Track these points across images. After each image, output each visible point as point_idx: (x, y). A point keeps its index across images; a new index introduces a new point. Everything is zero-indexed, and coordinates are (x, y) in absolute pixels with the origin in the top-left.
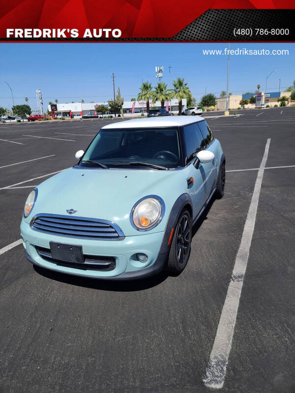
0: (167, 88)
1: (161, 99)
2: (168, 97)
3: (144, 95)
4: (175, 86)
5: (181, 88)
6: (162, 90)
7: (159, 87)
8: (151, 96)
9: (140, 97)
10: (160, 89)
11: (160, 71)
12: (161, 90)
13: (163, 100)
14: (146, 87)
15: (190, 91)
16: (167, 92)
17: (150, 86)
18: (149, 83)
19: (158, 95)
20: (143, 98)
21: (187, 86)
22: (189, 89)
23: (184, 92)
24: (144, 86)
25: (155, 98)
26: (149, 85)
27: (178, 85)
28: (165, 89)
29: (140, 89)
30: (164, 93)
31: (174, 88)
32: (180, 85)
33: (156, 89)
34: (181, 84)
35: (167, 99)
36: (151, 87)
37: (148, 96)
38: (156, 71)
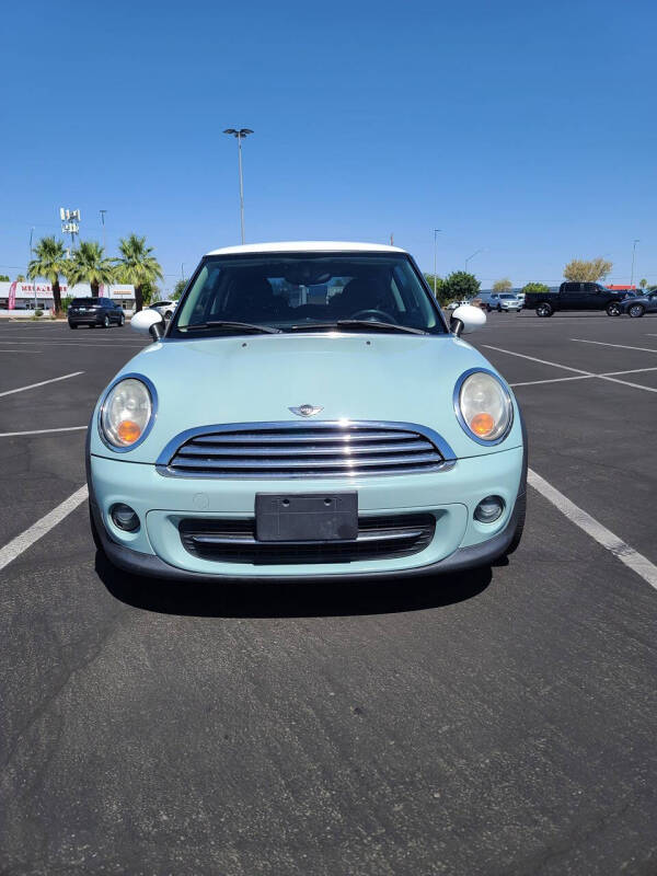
0: (104, 256)
1: (92, 279)
2: (109, 276)
3: (47, 266)
4: (124, 251)
5: (139, 256)
6: (93, 259)
7: (85, 250)
8: (65, 271)
9: (34, 271)
10: (87, 255)
11: (73, 219)
12: (91, 259)
13: (95, 280)
14: (49, 249)
15: (159, 266)
16: (105, 266)
17: (60, 248)
18: (56, 240)
19: (84, 270)
20: (43, 272)
21: (152, 255)
22: (159, 262)
23: (147, 267)
24: (45, 246)
25: (77, 275)
26: (56, 245)
27: (131, 250)
28: (99, 257)
29: (34, 250)
30: (96, 267)
31: (121, 256)
32: (135, 251)
33: (78, 254)
34: (137, 248)
35: (105, 278)
36: (64, 248)
37: (56, 269)
38: (63, 218)
